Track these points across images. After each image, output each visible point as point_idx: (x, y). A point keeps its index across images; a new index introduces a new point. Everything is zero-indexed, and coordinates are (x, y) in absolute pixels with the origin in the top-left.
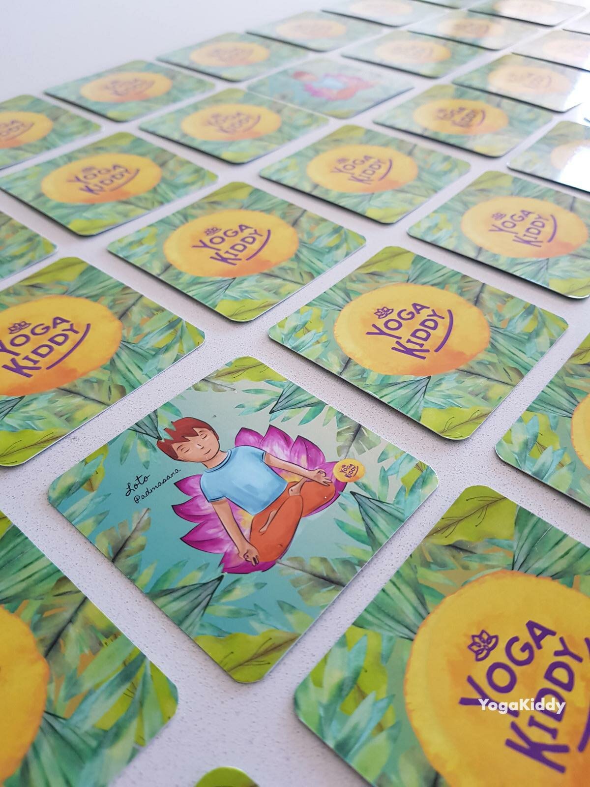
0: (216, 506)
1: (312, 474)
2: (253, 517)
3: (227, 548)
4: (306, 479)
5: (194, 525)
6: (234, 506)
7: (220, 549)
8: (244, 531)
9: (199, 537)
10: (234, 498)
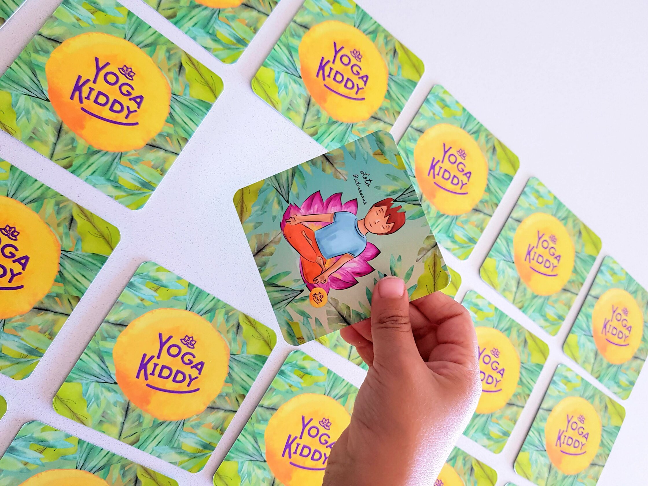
0: (330, 215)
1: (326, 275)
2: (314, 231)
3: (303, 211)
4: (324, 270)
5: (325, 199)
6: (326, 225)
7: (303, 208)
8: (308, 224)
9: (316, 200)
10: (331, 226)
